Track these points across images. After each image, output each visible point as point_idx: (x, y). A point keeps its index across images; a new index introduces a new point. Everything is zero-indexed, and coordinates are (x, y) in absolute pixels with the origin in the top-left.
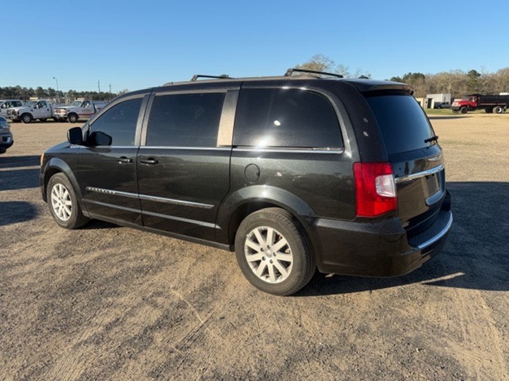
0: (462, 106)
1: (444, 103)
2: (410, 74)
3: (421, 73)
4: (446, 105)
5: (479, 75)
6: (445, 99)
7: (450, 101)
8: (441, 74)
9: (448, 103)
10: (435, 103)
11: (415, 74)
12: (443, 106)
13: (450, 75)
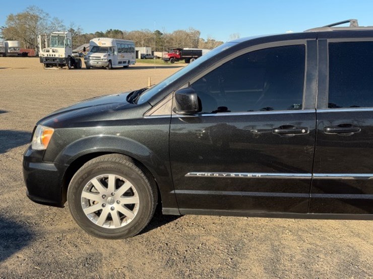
0: (171, 57)
1: (147, 55)
2: (111, 30)
3: (119, 30)
4: (149, 57)
5: (162, 34)
6: (147, 51)
7: (151, 53)
8: (136, 32)
9: (150, 55)
10: (141, 54)
11: (115, 30)
12: (147, 57)
13: (142, 33)
